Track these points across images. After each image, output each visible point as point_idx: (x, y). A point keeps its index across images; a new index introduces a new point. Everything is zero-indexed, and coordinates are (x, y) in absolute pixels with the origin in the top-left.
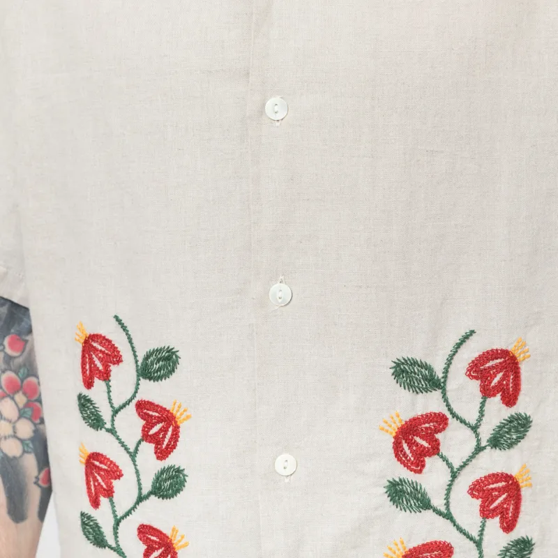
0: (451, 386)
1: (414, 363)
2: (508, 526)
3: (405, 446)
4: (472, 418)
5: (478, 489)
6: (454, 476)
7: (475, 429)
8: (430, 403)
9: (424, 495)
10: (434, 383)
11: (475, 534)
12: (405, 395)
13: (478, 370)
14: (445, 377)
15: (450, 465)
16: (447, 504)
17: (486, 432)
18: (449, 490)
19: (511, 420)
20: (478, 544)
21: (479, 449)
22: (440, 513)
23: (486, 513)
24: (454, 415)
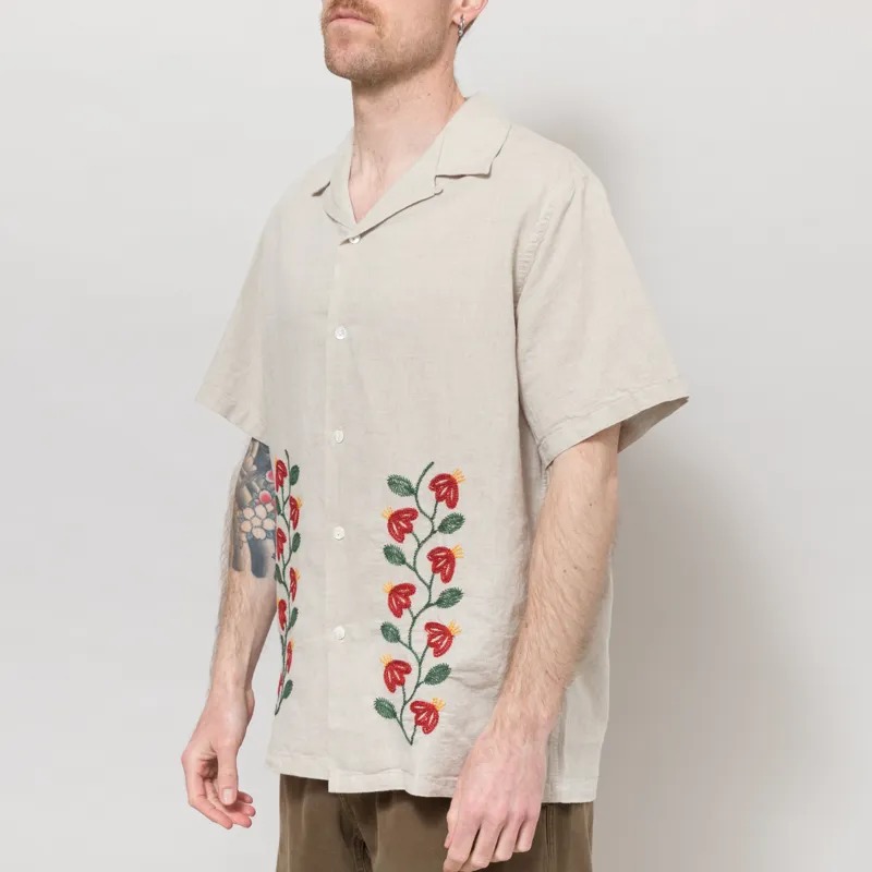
0: (419, 493)
1: (400, 479)
2: (446, 579)
3: (394, 526)
4: (430, 512)
5: (433, 556)
6: (419, 546)
7: (432, 519)
8: (408, 502)
9: (402, 555)
10: (411, 491)
11: (428, 582)
12: (396, 497)
13: (434, 485)
14: (417, 488)
15: (418, 540)
16: (415, 563)
17: (437, 522)
18: (416, 554)
19: (452, 516)
20: (429, 587)
21: (433, 532)
22: (410, 567)
23: (435, 570)
24: (422, 512)
